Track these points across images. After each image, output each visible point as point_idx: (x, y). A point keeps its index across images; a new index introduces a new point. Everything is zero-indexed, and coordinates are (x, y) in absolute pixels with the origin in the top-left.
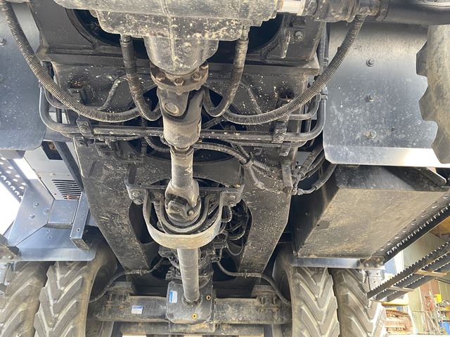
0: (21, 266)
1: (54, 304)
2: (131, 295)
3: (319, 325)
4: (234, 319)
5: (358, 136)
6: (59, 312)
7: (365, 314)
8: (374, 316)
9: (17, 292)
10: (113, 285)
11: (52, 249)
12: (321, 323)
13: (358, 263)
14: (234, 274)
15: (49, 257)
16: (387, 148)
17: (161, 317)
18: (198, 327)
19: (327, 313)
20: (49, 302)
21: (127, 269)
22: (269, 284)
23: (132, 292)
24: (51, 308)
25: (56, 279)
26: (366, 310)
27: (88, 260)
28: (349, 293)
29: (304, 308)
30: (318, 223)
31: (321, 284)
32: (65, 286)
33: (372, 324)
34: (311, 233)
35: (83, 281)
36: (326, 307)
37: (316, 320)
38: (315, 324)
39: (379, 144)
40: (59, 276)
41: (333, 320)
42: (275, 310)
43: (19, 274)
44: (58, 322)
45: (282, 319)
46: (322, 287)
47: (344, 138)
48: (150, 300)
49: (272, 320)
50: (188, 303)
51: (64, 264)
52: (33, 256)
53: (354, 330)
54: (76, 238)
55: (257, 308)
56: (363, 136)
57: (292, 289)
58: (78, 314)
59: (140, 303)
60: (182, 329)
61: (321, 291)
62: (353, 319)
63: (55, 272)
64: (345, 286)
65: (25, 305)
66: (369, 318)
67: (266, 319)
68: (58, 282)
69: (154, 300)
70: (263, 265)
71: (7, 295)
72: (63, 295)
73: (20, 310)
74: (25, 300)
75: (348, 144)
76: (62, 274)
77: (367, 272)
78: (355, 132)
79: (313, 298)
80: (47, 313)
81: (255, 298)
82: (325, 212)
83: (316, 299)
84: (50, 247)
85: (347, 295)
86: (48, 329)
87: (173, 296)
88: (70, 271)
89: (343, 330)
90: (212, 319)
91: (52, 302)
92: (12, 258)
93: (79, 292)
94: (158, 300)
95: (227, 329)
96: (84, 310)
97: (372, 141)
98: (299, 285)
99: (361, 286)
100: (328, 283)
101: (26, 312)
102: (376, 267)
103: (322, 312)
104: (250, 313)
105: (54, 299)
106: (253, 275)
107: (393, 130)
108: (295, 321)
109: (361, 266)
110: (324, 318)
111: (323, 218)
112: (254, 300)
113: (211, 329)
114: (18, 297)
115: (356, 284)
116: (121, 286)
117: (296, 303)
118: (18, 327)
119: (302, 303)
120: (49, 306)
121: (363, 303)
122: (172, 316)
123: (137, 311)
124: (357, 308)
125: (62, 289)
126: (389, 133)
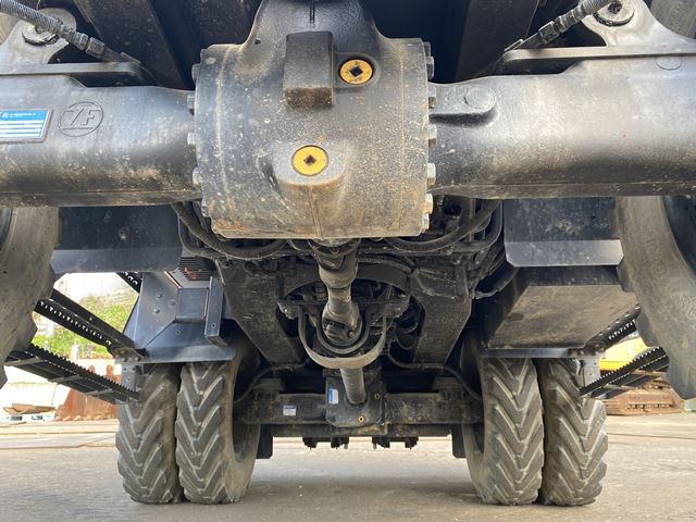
0: (149, 368)
1: (195, 411)
2: (281, 392)
3: (517, 429)
4: (410, 419)
5: (549, 229)
6: (202, 420)
7: (577, 414)
8: (589, 415)
9: (151, 398)
10: (258, 382)
11: (182, 348)
12: (520, 426)
13: (570, 352)
14: (408, 366)
15: (181, 357)
16: (585, 242)
17: (319, 419)
18: (366, 429)
19: (528, 413)
20: (188, 409)
21: (274, 363)
22: (454, 376)
23: (281, 389)
24: (192, 416)
25: (192, 382)
26: (578, 409)
27: (227, 359)
28: (558, 388)
29: (498, 408)
30: (509, 315)
31: (521, 379)
32: (205, 389)
33: (586, 426)
34: (502, 325)
35: (223, 383)
36: (527, 406)
37: (514, 422)
38: (512, 427)
39: (574, 237)
40: (195, 378)
41: (535, 422)
42: (463, 407)
43: (150, 377)
44: (202, 432)
45: (473, 418)
46: (521, 381)
47: (531, 232)
48: (304, 398)
49: (460, 418)
50: (353, 405)
51: (199, 365)
52: (163, 356)
53: (563, 433)
54: (212, 335)
55: (440, 405)
56: (555, 228)
57: (484, 384)
58: (223, 421)
59: (292, 402)
60: (346, 432)
61: (521, 387)
62: (562, 420)
63: (189, 372)
64: (553, 378)
65: (162, 412)
66: (583, 419)
67: (452, 418)
68: (195, 385)
69: (310, 397)
70: (445, 355)
71: (140, 402)
72: (203, 401)
73: (157, 418)
74: (161, 408)
75: (535, 239)
76: (198, 375)
77: (581, 361)
78: (545, 224)
79: (509, 395)
80: (188, 421)
81: (437, 391)
82: (516, 305)
83: (514, 397)
84: (180, 344)
85: (555, 391)
86: (191, 440)
87: (334, 397)
88: (207, 372)
89: (550, 432)
90: (383, 421)
91: (191, 409)
92: (139, 360)
93: (221, 396)
94: (315, 398)
95: (403, 429)
96: (229, 416)
97: (566, 234)
98: (491, 378)
99: (573, 378)
100: (530, 376)
101: (163, 420)
102: (594, 354)
103: (521, 412)
104: (431, 411)
105: (194, 406)
106: (433, 366)
107: (593, 218)
108: (488, 423)
109: (574, 355)
110: (524, 419)
111: (513, 311)
112: (437, 395)
113: (383, 431)
114: (152, 404)
115: (568, 376)
116: (268, 384)
117: (488, 401)
118: (157, 438)
119: (496, 402)
120: (189, 413)
121: (576, 400)
122: (333, 419)
123: (290, 412)
124: (567, 406)
125: (202, 393)
126: (587, 223)
